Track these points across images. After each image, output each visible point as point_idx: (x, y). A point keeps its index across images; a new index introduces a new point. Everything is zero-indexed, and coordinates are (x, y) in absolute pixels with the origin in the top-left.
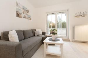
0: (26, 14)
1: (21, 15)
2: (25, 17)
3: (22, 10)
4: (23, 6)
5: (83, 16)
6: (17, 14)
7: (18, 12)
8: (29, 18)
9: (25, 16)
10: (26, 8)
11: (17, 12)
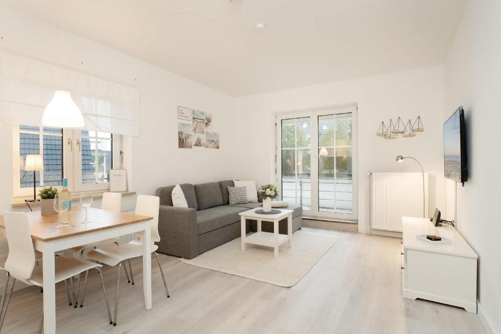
0: (203, 133)
1: (189, 140)
2: (198, 144)
3: (191, 123)
4: (194, 112)
5: (410, 135)
6: (180, 139)
7: (182, 133)
8: (213, 141)
9: (198, 140)
10: (203, 113)
11: (180, 133)
